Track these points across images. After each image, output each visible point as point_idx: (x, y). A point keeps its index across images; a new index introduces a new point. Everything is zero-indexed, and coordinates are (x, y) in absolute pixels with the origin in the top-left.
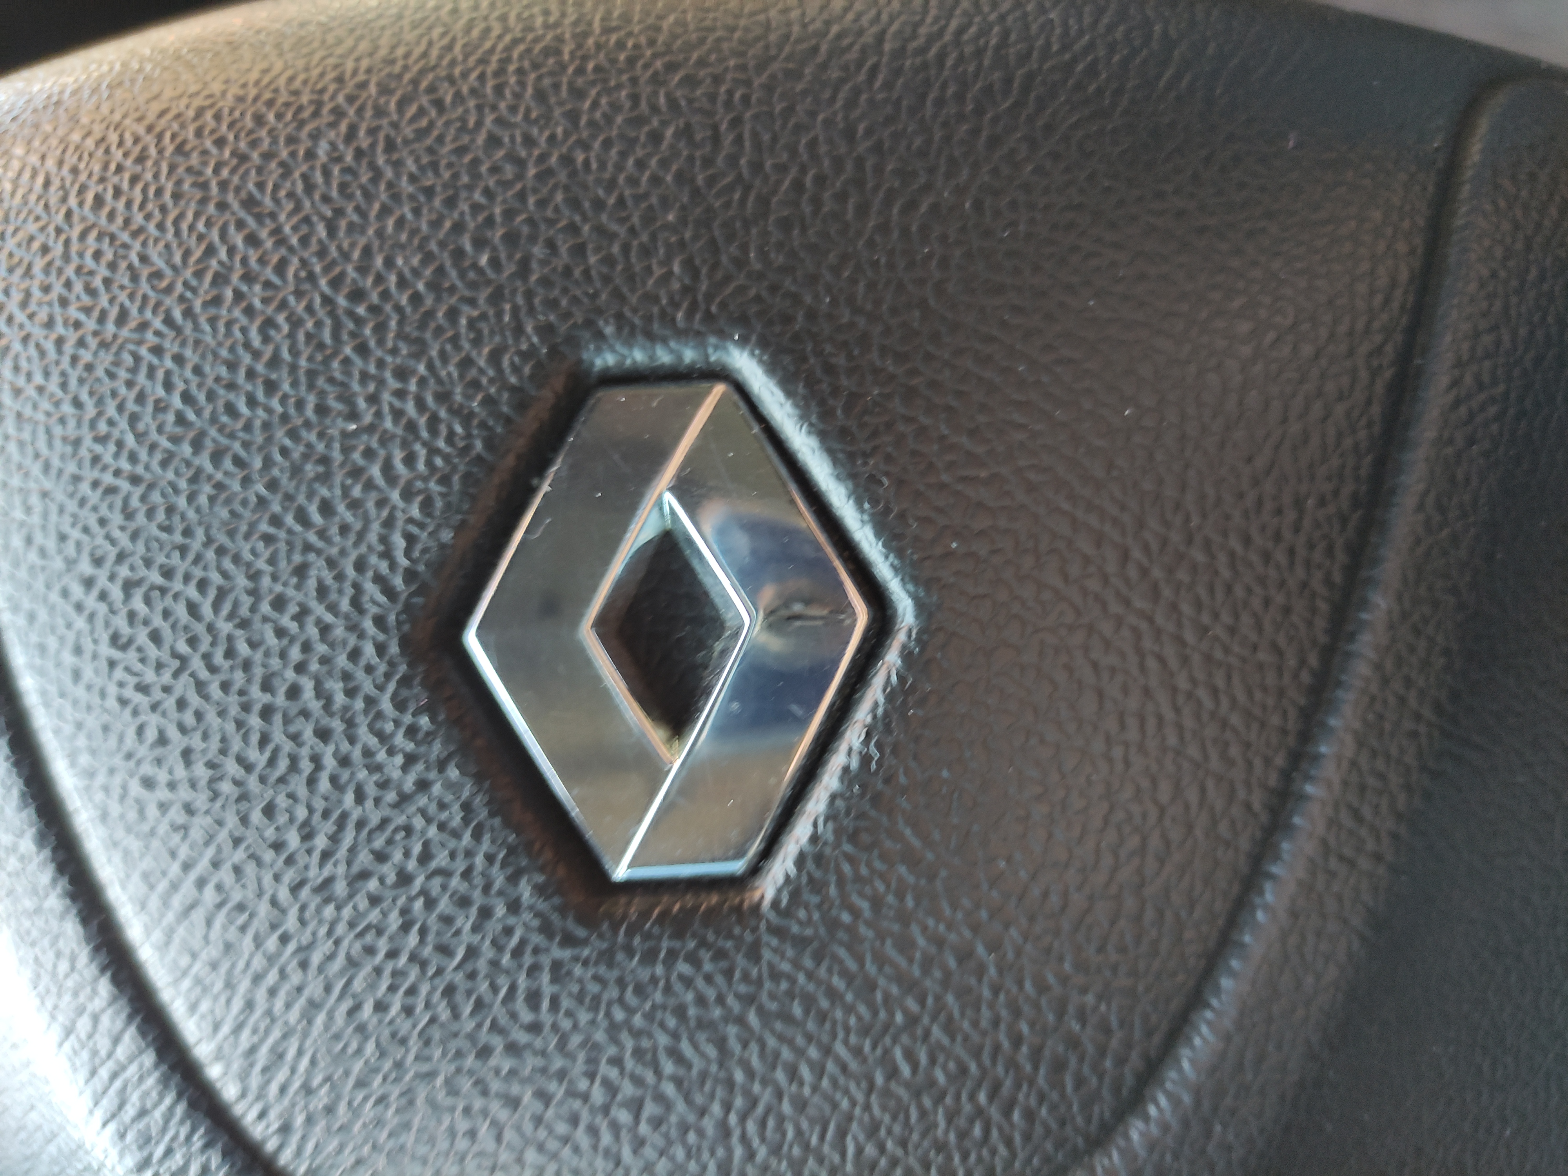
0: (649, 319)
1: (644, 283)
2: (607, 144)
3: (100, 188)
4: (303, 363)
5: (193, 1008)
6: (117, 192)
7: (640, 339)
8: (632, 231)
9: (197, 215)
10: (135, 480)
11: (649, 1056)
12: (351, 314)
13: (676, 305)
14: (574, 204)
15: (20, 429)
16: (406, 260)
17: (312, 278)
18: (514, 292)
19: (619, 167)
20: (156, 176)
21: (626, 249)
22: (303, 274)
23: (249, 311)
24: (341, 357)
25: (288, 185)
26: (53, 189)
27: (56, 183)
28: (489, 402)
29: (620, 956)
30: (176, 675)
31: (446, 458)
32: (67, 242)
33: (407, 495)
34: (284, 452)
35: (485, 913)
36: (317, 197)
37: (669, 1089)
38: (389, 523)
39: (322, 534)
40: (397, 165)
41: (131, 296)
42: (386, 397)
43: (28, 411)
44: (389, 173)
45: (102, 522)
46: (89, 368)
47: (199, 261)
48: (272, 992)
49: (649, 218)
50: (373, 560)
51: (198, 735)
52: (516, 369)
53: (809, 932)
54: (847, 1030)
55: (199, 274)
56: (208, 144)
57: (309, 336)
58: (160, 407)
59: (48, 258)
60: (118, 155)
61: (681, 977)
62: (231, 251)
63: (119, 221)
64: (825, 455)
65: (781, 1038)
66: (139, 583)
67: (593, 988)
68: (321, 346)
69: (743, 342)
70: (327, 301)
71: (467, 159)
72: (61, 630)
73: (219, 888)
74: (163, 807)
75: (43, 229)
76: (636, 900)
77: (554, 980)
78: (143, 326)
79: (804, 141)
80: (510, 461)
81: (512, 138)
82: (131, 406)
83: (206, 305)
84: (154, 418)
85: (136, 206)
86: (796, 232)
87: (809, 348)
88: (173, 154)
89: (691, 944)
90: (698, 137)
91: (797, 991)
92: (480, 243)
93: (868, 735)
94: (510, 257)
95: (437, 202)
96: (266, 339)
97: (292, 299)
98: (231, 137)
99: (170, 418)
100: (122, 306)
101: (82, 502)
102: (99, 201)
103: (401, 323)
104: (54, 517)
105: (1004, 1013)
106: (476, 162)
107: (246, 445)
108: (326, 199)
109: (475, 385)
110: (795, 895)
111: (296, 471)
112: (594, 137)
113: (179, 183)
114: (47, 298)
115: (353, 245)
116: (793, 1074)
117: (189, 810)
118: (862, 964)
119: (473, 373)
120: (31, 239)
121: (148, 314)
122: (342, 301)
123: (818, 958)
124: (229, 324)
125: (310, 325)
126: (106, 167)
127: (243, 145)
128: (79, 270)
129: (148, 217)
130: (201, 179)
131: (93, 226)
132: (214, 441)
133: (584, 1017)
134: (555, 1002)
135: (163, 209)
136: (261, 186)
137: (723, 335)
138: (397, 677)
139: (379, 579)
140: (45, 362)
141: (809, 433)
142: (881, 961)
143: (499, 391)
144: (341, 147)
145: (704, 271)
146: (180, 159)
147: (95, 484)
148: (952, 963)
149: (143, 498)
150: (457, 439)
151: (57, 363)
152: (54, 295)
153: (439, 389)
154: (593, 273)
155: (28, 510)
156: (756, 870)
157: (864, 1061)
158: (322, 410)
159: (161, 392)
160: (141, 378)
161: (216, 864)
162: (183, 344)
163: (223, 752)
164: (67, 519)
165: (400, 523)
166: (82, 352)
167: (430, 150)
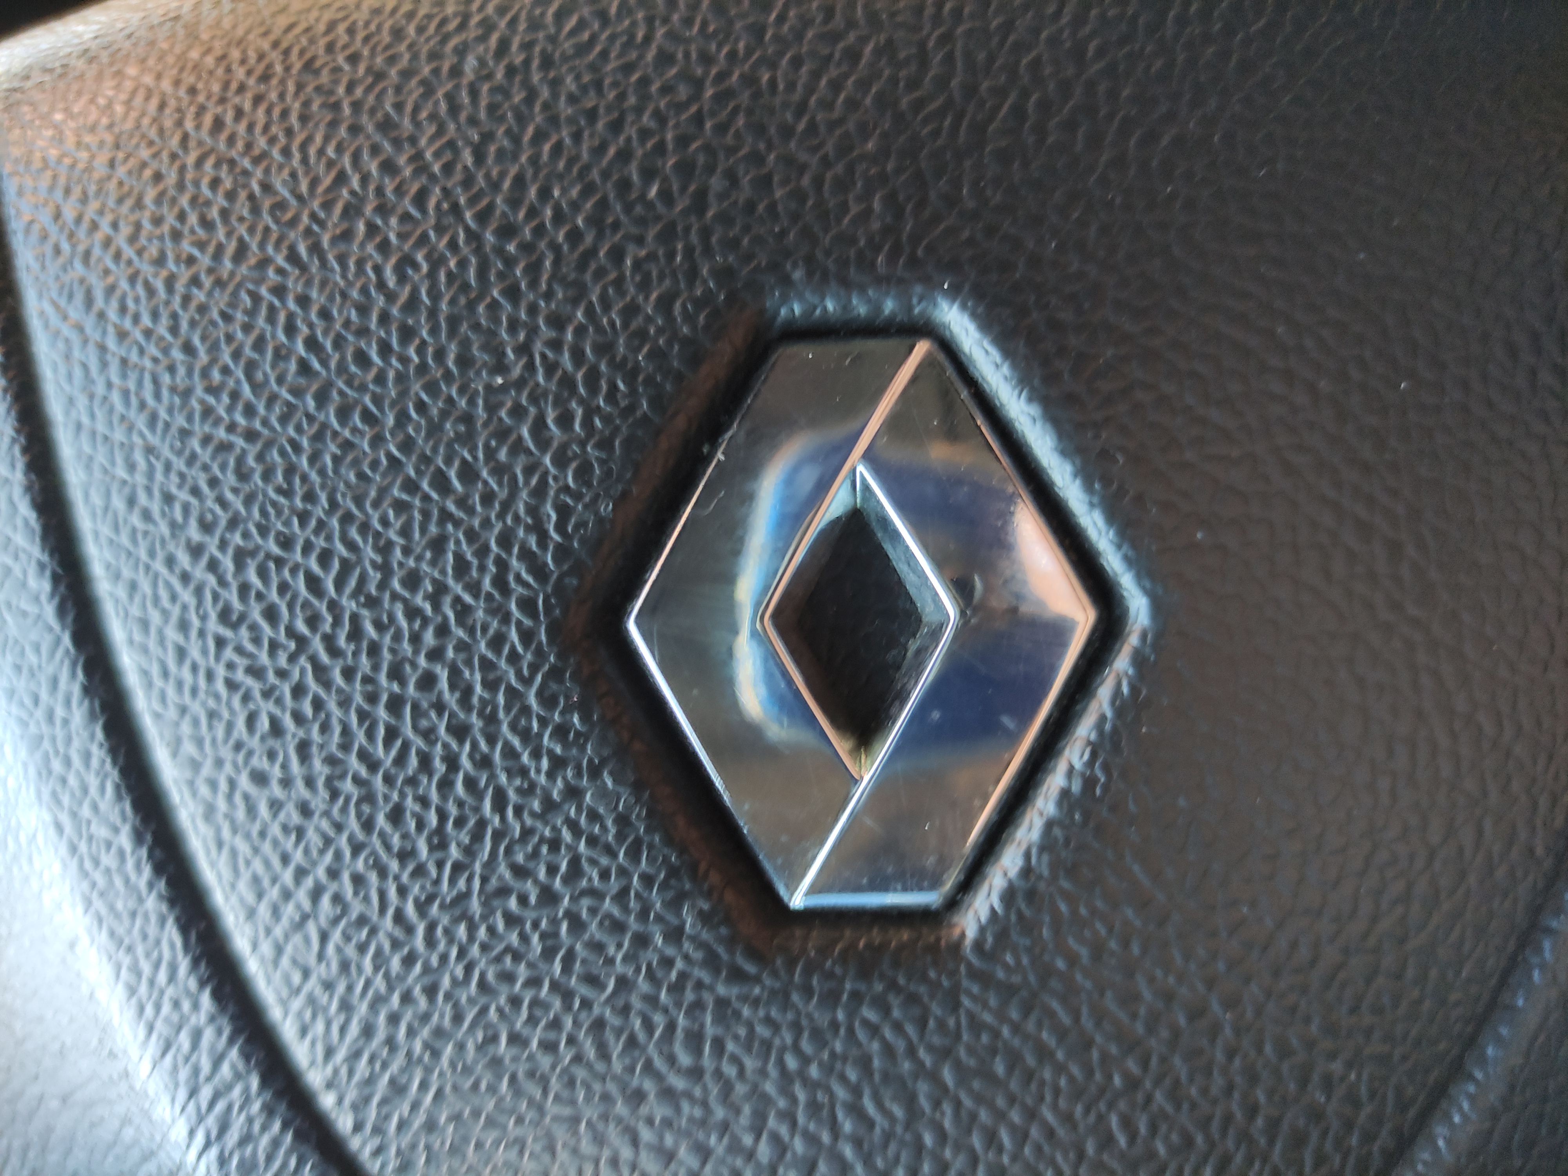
0: (844, 263)
1: (839, 221)
2: (797, 62)
3: (219, 110)
4: (444, 306)
5: (304, 1031)
6: (239, 113)
7: (833, 284)
8: (826, 163)
9: (327, 139)
10: (251, 436)
11: (825, 1113)
12: (500, 251)
13: (878, 249)
14: (760, 130)
15: (124, 376)
16: (564, 191)
17: (456, 209)
18: (687, 230)
19: (810, 89)
20: (282, 96)
21: (818, 182)
22: (445, 206)
23: (384, 247)
24: (488, 300)
25: (430, 105)
26: (167, 111)
27: (172, 103)
28: (656, 354)
29: (795, 997)
30: (292, 658)
31: (607, 419)
32: (182, 170)
33: (561, 461)
34: (421, 407)
35: (642, 941)
36: (463, 116)
37: (848, 1152)
38: (540, 492)
39: (462, 502)
40: (555, 84)
41: (251, 230)
42: (538, 347)
43: (134, 357)
44: (545, 93)
45: (213, 482)
46: (202, 309)
47: (328, 190)
48: (394, 1019)
49: (844, 149)
50: (521, 533)
51: (316, 728)
52: (689, 318)
53: (1016, 979)
54: (1057, 1091)
55: (327, 206)
56: (341, 60)
57: (450, 275)
58: (280, 355)
59: (161, 187)
60: (240, 73)
61: (866, 1023)
62: (365, 179)
63: (240, 145)
64: (1048, 426)
65: (979, 1099)
66: (253, 553)
67: (762, 1031)
68: (465, 287)
69: (954, 293)
70: (473, 237)
71: (635, 77)
72: (165, 602)
73: (337, 899)
74: (275, 806)
75: (155, 155)
76: (815, 934)
77: (717, 1021)
78: (264, 262)
79: (1024, 61)
80: (680, 423)
81: (687, 55)
82: (248, 352)
83: (334, 240)
84: (273, 367)
85: (258, 129)
86: (1016, 165)
87: (1032, 298)
88: (300, 72)
89: (879, 987)
90: (902, 55)
91: (1000, 1045)
92: (649, 174)
93: (1094, 755)
94: (683, 189)
95: (600, 125)
96: (402, 278)
97: (432, 233)
98: (366, 52)
99: (293, 366)
100: (241, 240)
101: (192, 459)
102: (218, 124)
103: (556, 263)
104: (159, 476)
105: (1238, 1080)
106: (644, 82)
107: (377, 400)
108: (473, 121)
109: (641, 335)
110: (1002, 936)
111: (434, 430)
112: (781, 54)
113: (306, 104)
114: (158, 232)
115: (502, 175)
116: (991, 1139)
117: (305, 810)
118: (1077, 1019)
119: (637, 323)
120: (144, 165)
121: (270, 250)
122: (489, 237)
123: (1027, 1010)
124: (360, 263)
125: (452, 264)
126: (226, 86)
127: (379, 60)
128: (194, 201)
129: (272, 141)
130: (332, 100)
131: (212, 150)
132: (341, 393)
133: (750, 1064)
134: (719, 1046)
135: (289, 132)
136: (399, 107)
137: (931, 284)
138: (546, 667)
139: (526, 555)
140: (154, 301)
141: (1030, 400)
142: (1100, 1016)
143: (670, 343)
144: (491, 63)
145: (909, 208)
146: (308, 77)
147: (206, 440)
148: (1182, 1021)
149: (260, 458)
150: (619, 396)
151: (167, 303)
152: (166, 229)
153: (600, 339)
154: (780, 208)
155: (131, 467)
156: (953, 904)
157: (1074, 1127)
158: (464, 361)
159: (282, 337)
160: (261, 321)
161: (333, 874)
162: (308, 283)
163: (345, 747)
164: (175, 479)
165: (552, 493)
166: (195, 291)
167: (593, 68)
